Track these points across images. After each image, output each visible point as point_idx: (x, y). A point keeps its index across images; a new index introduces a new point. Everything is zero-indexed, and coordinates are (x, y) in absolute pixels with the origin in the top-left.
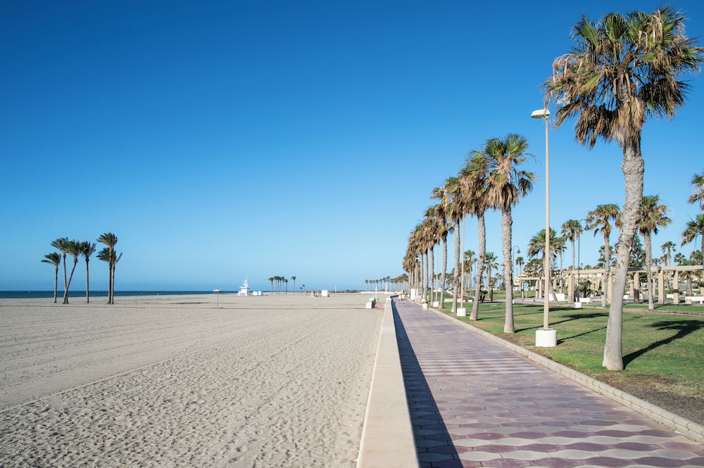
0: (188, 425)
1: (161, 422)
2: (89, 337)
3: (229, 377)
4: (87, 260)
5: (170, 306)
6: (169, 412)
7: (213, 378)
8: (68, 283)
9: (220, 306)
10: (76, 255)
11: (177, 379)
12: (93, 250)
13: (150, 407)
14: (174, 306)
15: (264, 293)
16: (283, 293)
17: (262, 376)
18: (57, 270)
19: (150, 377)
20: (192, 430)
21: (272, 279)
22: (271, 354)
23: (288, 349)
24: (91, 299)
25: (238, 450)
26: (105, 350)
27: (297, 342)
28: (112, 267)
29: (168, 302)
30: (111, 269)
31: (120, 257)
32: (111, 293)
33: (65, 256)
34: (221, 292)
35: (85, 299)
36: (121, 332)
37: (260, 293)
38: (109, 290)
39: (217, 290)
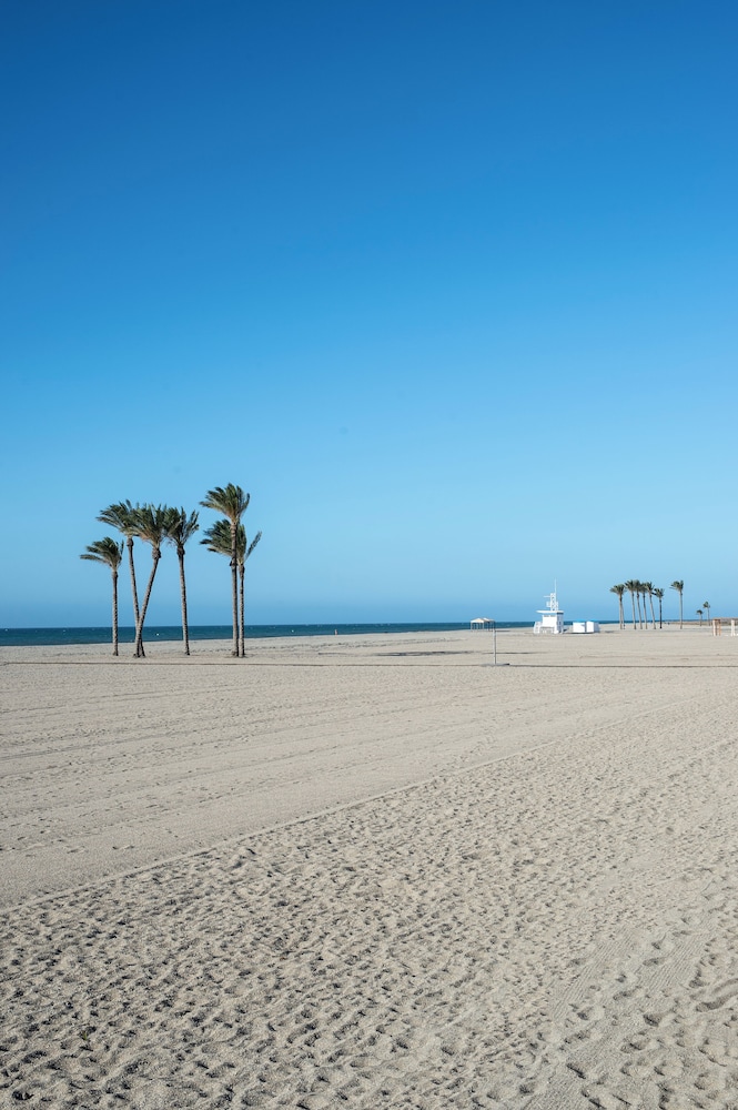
0: (534, 900)
1: (474, 892)
2: (233, 731)
3: (585, 817)
4: (181, 554)
5: (378, 660)
6: (483, 876)
7: (550, 817)
8: (141, 608)
9: (502, 659)
10: (157, 540)
11: (471, 817)
12: (193, 526)
13: (439, 866)
14: (387, 660)
15: (603, 627)
16: (650, 626)
17: (662, 817)
18: (116, 577)
19: (410, 813)
20: (545, 910)
21: (620, 590)
22: (667, 773)
23: (705, 763)
24: (195, 645)
25: (656, 946)
26: (284, 757)
27: (723, 747)
28: (237, 569)
29: (367, 650)
30: (235, 571)
31: (255, 542)
32: (242, 631)
33: (131, 545)
34: (489, 625)
35: (180, 645)
36: (298, 721)
37: (590, 627)
38: (234, 624)
39: (479, 621)
